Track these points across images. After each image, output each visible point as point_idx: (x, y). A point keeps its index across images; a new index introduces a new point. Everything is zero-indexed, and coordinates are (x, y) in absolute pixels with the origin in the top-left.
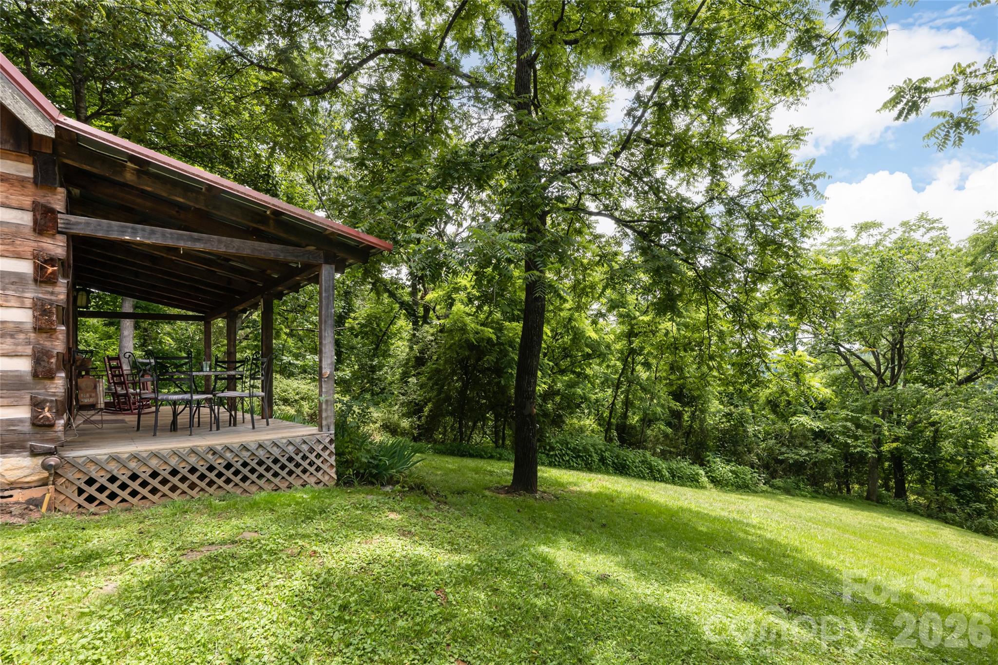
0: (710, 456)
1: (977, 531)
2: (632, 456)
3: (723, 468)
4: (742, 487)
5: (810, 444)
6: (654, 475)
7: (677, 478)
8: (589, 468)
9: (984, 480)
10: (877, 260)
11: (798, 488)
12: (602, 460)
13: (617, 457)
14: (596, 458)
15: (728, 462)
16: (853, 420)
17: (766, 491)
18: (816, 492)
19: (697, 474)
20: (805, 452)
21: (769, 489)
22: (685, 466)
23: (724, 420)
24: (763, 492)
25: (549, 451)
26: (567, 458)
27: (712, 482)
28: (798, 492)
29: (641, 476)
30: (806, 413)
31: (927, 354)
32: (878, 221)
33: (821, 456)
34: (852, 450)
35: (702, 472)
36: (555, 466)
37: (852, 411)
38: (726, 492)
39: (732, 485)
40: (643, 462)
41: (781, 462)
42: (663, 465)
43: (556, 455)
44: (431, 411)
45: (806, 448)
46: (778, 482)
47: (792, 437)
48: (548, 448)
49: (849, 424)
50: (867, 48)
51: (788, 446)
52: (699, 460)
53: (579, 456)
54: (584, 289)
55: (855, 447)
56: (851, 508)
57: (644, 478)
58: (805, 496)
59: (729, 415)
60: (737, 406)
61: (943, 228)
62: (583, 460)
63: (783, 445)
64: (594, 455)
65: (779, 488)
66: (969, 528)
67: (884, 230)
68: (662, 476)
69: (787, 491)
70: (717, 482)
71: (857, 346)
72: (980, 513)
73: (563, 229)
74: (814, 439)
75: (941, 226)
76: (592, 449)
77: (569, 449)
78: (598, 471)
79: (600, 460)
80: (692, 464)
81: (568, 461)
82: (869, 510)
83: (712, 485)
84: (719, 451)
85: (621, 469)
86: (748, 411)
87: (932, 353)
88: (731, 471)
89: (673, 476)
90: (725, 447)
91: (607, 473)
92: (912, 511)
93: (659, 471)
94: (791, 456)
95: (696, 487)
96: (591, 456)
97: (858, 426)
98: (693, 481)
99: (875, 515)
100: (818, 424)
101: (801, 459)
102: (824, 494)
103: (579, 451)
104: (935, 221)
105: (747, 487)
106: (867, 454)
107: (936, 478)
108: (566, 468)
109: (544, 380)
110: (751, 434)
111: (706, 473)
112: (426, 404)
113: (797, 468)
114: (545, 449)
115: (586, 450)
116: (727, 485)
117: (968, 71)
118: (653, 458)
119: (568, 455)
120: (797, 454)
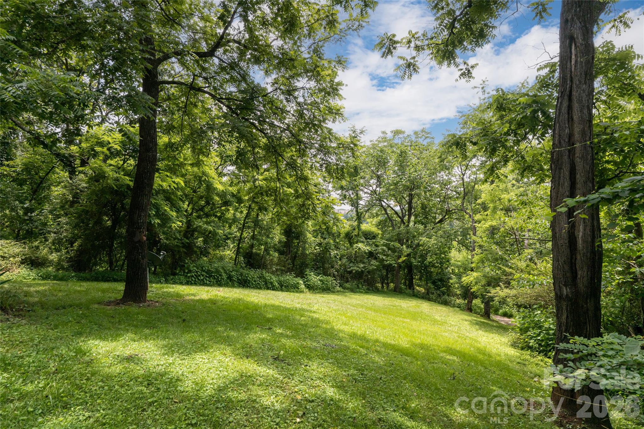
0: (308, 271)
1: (442, 304)
2: (253, 274)
3: (315, 278)
4: (326, 289)
5: (366, 261)
6: (268, 286)
7: (284, 287)
8: (219, 284)
9: (447, 275)
10: (399, 152)
11: (358, 288)
12: (230, 278)
13: (241, 275)
14: (225, 276)
15: (318, 274)
16: (386, 245)
17: (340, 291)
18: (368, 289)
19: (298, 283)
20: (362, 265)
21: (342, 290)
22: (290, 278)
23: (317, 248)
24: (338, 291)
25: (187, 273)
26: (202, 278)
27: (308, 287)
28: (358, 290)
29: (258, 287)
30: (363, 242)
31: (424, 207)
32: (403, 130)
33: (371, 268)
34: (386, 263)
35: (301, 282)
36: (191, 284)
37: (387, 240)
38: (315, 293)
39: (320, 289)
40: (260, 278)
41: (350, 272)
42: (274, 279)
43: (193, 276)
44: (80, 246)
45: (364, 263)
46: (347, 285)
47: (356, 257)
48: (186, 271)
49: (384, 248)
50: (369, 10)
51: (354, 263)
52: (301, 274)
53: (211, 276)
54: (201, 149)
55: (387, 261)
56: (384, 297)
57: (260, 288)
58: (362, 292)
59: (320, 245)
60: (325, 239)
61: (433, 138)
62: (215, 278)
63: (351, 262)
64: (223, 274)
65: (348, 289)
66: (439, 303)
67: (406, 135)
68: (274, 286)
69: (352, 291)
70: (311, 288)
71: (392, 203)
72: (444, 294)
73: (183, 102)
74: (367, 258)
75: (432, 136)
76: (222, 271)
77: (204, 271)
78: (226, 285)
79: (228, 278)
80: (296, 277)
81: (203, 280)
82: (394, 297)
83: (307, 290)
84: (314, 268)
85: (244, 283)
86: (332, 241)
87: (426, 208)
88: (321, 281)
89: (282, 286)
90: (317, 265)
91: (233, 286)
92: (416, 296)
93: (271, 283)
94: (354, 268)
95: (297, 292)
96: (220, 275)
97: (389, 249)
98: (294, 288)
99: (394, 299)
100: (368, 248)
101: (360, 270)
102: (373, 290)
103: (212, 272)
104: (428, 133)
105: (329, 289)
106: (392, 265)
107: (427, 276)
108: (201, 285)
109: (180, 219)
110: (332, 256)
111: (304, 282)
112: (76, 240)
113: (359, 276)
114: (184, 272)
115: (217, 271)
116: (317, 289)
117: (416, 36)
118: (267, 274)
119: (203, 275)
120: (358, 267)
